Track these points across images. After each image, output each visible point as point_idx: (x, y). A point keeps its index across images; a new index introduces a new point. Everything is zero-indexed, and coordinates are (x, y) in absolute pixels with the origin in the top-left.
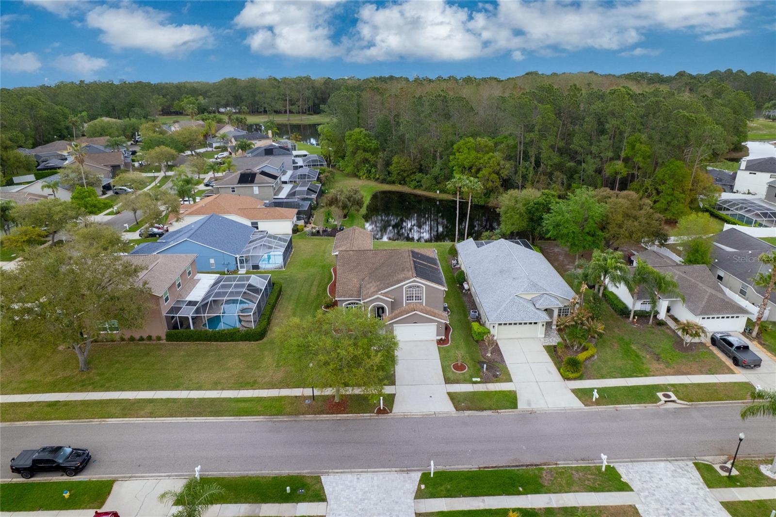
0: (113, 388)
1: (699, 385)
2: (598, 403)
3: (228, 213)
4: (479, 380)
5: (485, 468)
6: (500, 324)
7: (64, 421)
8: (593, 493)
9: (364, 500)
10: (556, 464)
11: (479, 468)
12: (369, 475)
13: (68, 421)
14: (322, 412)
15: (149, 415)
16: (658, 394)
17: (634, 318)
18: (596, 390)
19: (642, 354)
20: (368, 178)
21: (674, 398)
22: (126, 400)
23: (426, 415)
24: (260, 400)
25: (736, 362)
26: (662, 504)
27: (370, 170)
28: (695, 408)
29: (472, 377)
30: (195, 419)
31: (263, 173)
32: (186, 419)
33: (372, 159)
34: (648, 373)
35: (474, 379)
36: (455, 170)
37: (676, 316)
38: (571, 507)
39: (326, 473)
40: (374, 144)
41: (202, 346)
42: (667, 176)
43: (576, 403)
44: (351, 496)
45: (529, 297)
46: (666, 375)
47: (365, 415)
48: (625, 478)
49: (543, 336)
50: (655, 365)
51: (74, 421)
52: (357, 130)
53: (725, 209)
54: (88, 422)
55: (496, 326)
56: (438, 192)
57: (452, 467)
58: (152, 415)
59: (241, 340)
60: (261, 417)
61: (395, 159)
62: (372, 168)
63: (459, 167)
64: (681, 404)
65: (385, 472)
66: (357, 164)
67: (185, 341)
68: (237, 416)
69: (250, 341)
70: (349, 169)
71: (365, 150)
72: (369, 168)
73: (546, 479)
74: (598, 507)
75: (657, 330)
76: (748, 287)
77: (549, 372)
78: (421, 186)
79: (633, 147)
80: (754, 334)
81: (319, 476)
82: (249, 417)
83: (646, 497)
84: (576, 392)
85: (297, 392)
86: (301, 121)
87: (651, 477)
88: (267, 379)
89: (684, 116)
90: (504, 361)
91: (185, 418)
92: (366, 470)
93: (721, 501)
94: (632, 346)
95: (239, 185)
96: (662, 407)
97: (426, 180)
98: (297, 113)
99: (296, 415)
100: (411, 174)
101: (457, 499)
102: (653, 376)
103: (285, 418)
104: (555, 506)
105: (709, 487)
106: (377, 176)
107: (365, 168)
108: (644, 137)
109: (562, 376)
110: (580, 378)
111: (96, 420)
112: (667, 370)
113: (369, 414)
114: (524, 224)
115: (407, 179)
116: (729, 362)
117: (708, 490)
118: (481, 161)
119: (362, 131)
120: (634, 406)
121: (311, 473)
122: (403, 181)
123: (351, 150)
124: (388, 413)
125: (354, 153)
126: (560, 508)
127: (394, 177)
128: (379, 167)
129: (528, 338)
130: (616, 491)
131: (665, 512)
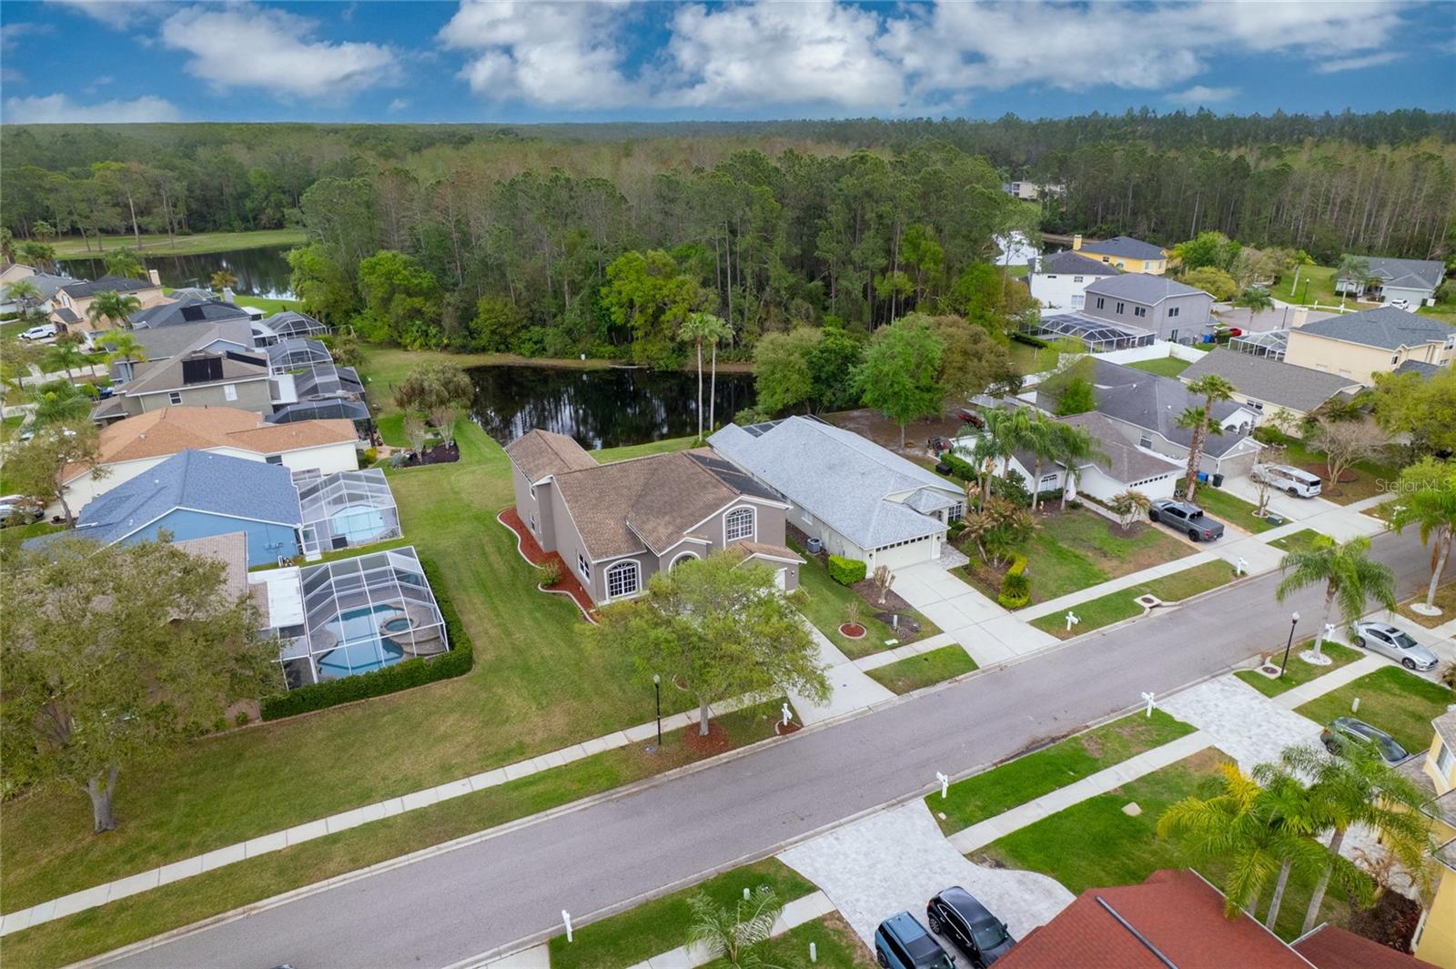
0: (215, 840)
1: (1173, 576)
2: (1076, 630)
3: (210, 444)
4: (895, 641)
5: (1002, 762)
6: (878, 550)
7: (150, 941)
8: (1159, 748)
9: (874, 865)
10: (1087, 727)
11: (995, 764)
12: (848, 827)
13: (160, 936)
14: (689, 760)
15: (351, 865)
16: (1136, 600)
17: (1038, 504)
18: (1071, 613)
19: (1081, 552)
20: (426, 346)
21: (1157, 601)
22: (269, 854)
23: (858, 714)
24: (558, 772)
25: (1194, 536)
26: (1240, 734)
27: (426, 331)
28: (1188, 607)
29: (882, 640)
30: (458, 843)
31: (231, 356)
32: (439, 849)
33: (429, 309)
34: (1106, 577)
35: (889, 643)
36: (614, 313)
37: (1086, 492)
38: (1149, 775)
39: (781, 847)
40: (426, 279)
41: (355, 711)
42: (972, 288)
43: (1047, 641)
44: (849, 867)
45: (900, 499)
46: (1128, 573)
47: (764, 742)
48: (1178, 718)
49: (939, 556)
50: (1107, 565)
51: (175, 932)
52: (383, 254)
53: (1045, 332)
54: (212, 923)
55: (874, 553)
56: (583, 357)
57: (958, 775)
58: (356, 863)
59: (432, 680)
60: (586, 799)
61: (483, 304)
62: (429, 326)
63: (621, 307)
64: (1168, 608)
65: (869, 814)
66: (397, 323)
67: (309, 710)
68: (539, 811)
69: (449, 676)
70: (382, 333)
71: (409, 294)
72: (424, 328)
73: (1093, 750)
74: (1177, 762)
75: (1075, 515)
76: (1151, 433)
77: (983, 606)
78: (544, 349)
79: (916, 247)
80: (1190, 496)
81: (772, 857)
82: (563, 807)
83: (1218, 732)
84: (1038, 623)
85: (617, 740)
86: (173, 248)
87: (1205, 707)
88: (540, 735)
89: (983, 194)
90: (910, 606)
91: (434, 848)
92: (837, 823)
93: (1294, 707)
94: (1060, 544)
95: (189, 387)
96: (1151, 616)
97: (552, 336)
98: (160, 232)
99: (646, 777)
100: (519, 330)
101: (1002, 815)
102: (1115, 578)
103: (632, 788)
104: (1130, 780)
105: (1270, 697)
106: (446, 341)
107: (414, 329)
108: (930, 230)
109: (1004, 607)
110: (1029, 604)
111: (230, 913)
112: (1125, 566)
113: (770, 740)
114: (806, 388)
115: (513, 340)
116: (1185, 539)
117: (1270, 700)
118: (665, 292)
119: (394, 256)
120: (1121, 625)
121: (754, 857)
122: (504, 346)
123: (380, 295)
124: (798, 729)
125: (386, 302)
126: (1138, 780)
127: (484, 339)
128: (447, 322)
129: (918, 564)
130: (1181, 736)
131: (1249, 741)
